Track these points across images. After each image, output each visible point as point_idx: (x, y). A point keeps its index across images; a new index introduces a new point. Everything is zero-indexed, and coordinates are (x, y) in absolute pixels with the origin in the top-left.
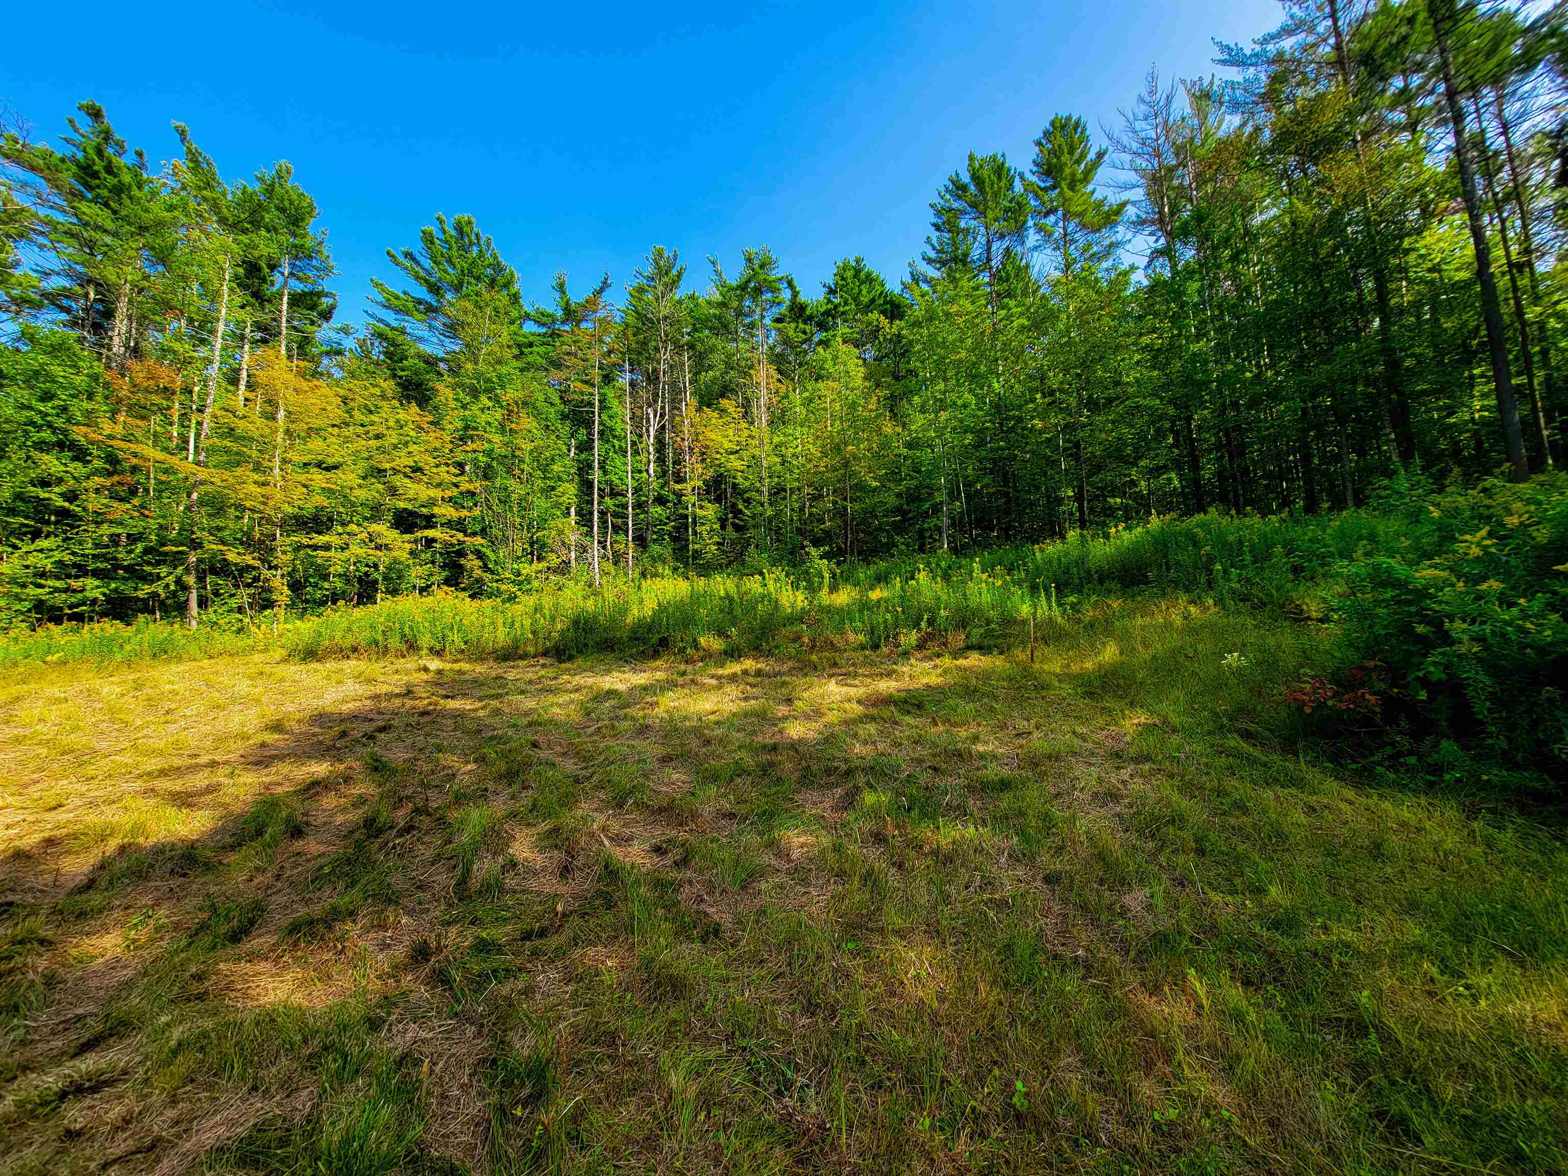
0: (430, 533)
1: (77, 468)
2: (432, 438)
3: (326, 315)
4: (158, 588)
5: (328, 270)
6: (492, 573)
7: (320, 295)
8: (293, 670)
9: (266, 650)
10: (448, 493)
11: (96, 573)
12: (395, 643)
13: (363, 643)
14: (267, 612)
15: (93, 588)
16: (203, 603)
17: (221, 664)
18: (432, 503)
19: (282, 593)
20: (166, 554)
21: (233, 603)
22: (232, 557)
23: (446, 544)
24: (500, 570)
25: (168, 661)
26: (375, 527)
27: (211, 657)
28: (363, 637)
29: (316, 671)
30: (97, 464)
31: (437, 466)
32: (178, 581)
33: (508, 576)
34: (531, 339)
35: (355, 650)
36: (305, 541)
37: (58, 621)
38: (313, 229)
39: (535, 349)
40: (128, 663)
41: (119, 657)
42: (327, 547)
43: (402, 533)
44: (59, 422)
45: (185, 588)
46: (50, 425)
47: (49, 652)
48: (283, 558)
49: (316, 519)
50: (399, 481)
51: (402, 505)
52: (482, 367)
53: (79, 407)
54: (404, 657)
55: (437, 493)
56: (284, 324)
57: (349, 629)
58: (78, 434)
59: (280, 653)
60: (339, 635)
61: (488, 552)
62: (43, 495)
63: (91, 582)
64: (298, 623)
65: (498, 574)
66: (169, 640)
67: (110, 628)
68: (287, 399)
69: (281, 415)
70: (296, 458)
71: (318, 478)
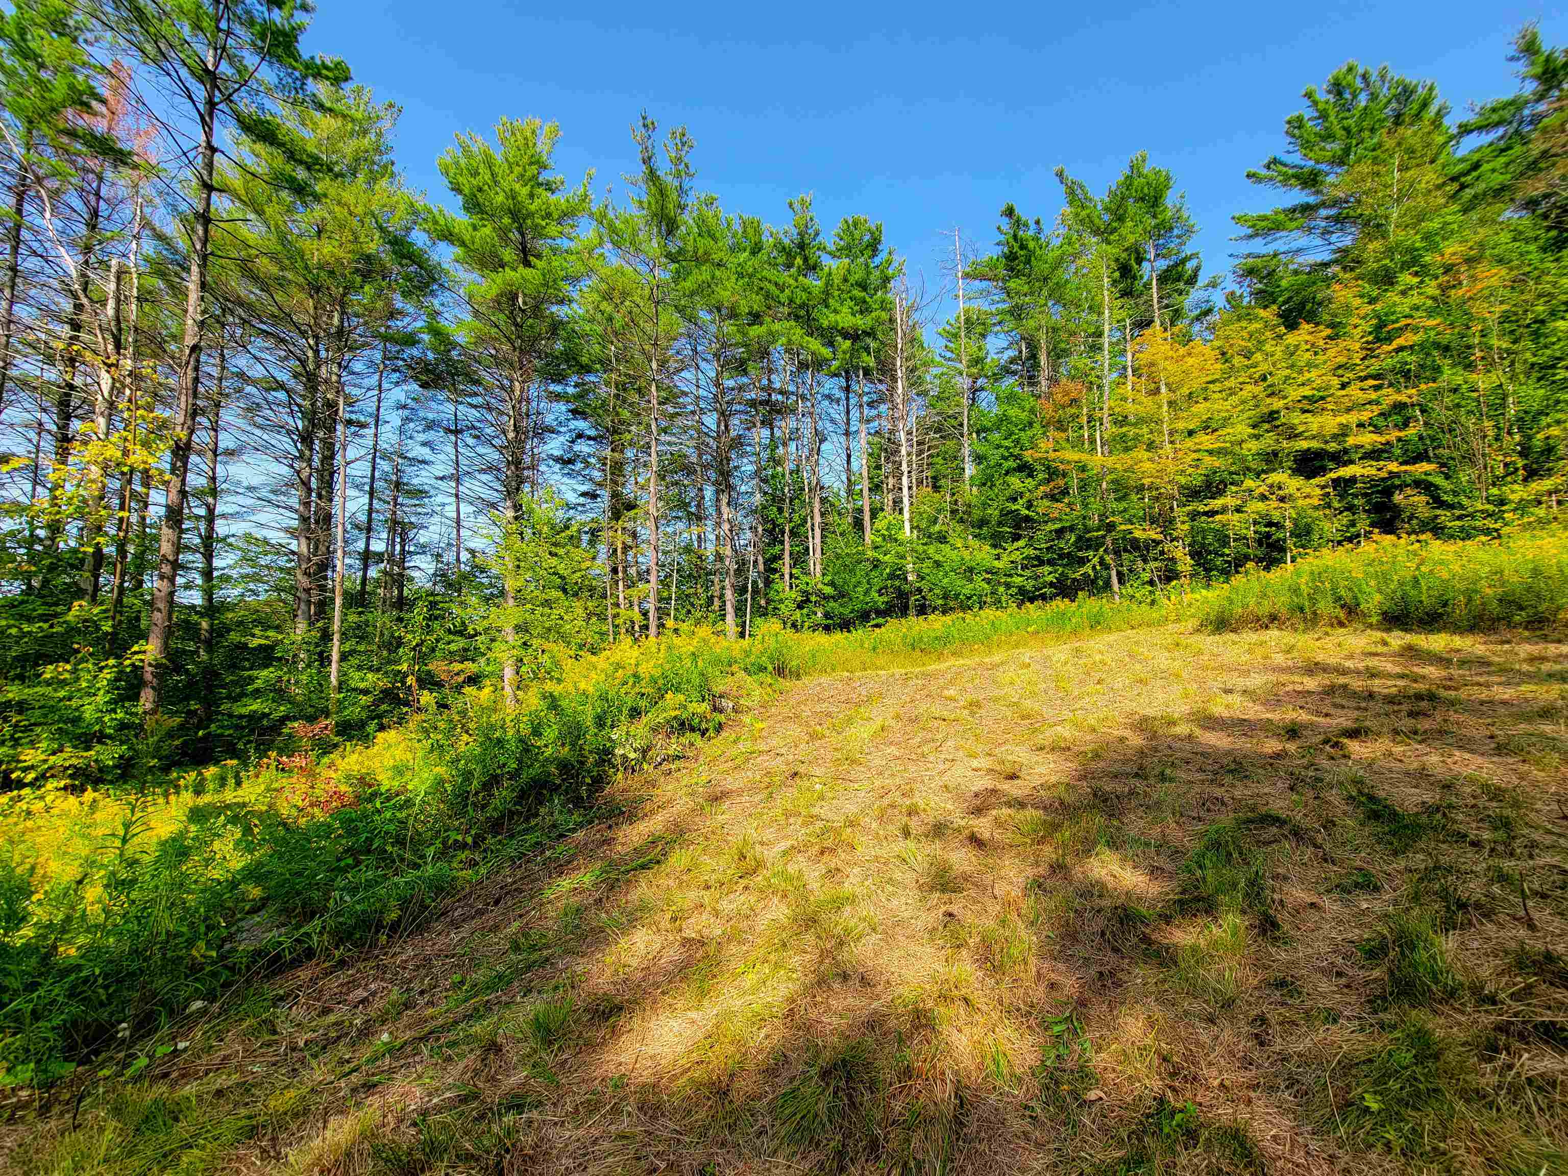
0: (1346, 472)
1: (1030, 483)
2: (1334, 354)
3: (1192, 281)
4: (1087, 569)
5: (1189, 231)
6: (1451, 507)
7: (1183, 261)
8: (1209, 642)
9: (1178, 620)
10: (1365, 416)
11: (1051, 562)
12: (1326, 607)
13: (1284, 610)
14: (1174, 583)
15: (1048, 574)
16: (1121, 581)
17: (1141, 634)
18: (1344, 432)
19: (1185, 563)
20: (1089, 539)
21: (1146, 576)
22: (1138, 534)
23: (1372, 482)
24: (1465, 502)
25: (1102, 631)
26: (1275, 478)
27: (1133, 628)
28: (1282, 602)
29: (1234, 643)
30: (1041, 476)
31: (1344, 386)
32: (1102, 562)
33: (1480, 507)
34: (1476, 157)
35: (1273, 618)
36: (1202, 508)
37: (1032, 600)
38: (1170, 200)
39: (1486, 167)
40: (1074, 632)
41: (1069, 628)
42: (1224, 510)
43: (1308, 478)
44: (1016, 451)
45: (1107, 567)
46: (1012, 455)
47: (1028, 625)
48: (1182, 528)
49: (1208, 484)
50: (1296, 419)
51: (1304, 445)
52: (1395, 235)
53: (1024, 436)
54: (1341, 624)
55: (1352, 419)
56: (1156, 306)
57: (1264, 595)
58: (1028, 456)
59: (1192, 623)
60: (1252, 602)
61: (1439, 480)
62: (1014, 508)
63: (1047, 568)
64: (1204, 592)
65: (1462, 507)
66: (1100, 613)
67: (1060, 604)
68: (1168, 370)
69: (1163, 389)
70: (1181, 425)
71: (1206, 440)
